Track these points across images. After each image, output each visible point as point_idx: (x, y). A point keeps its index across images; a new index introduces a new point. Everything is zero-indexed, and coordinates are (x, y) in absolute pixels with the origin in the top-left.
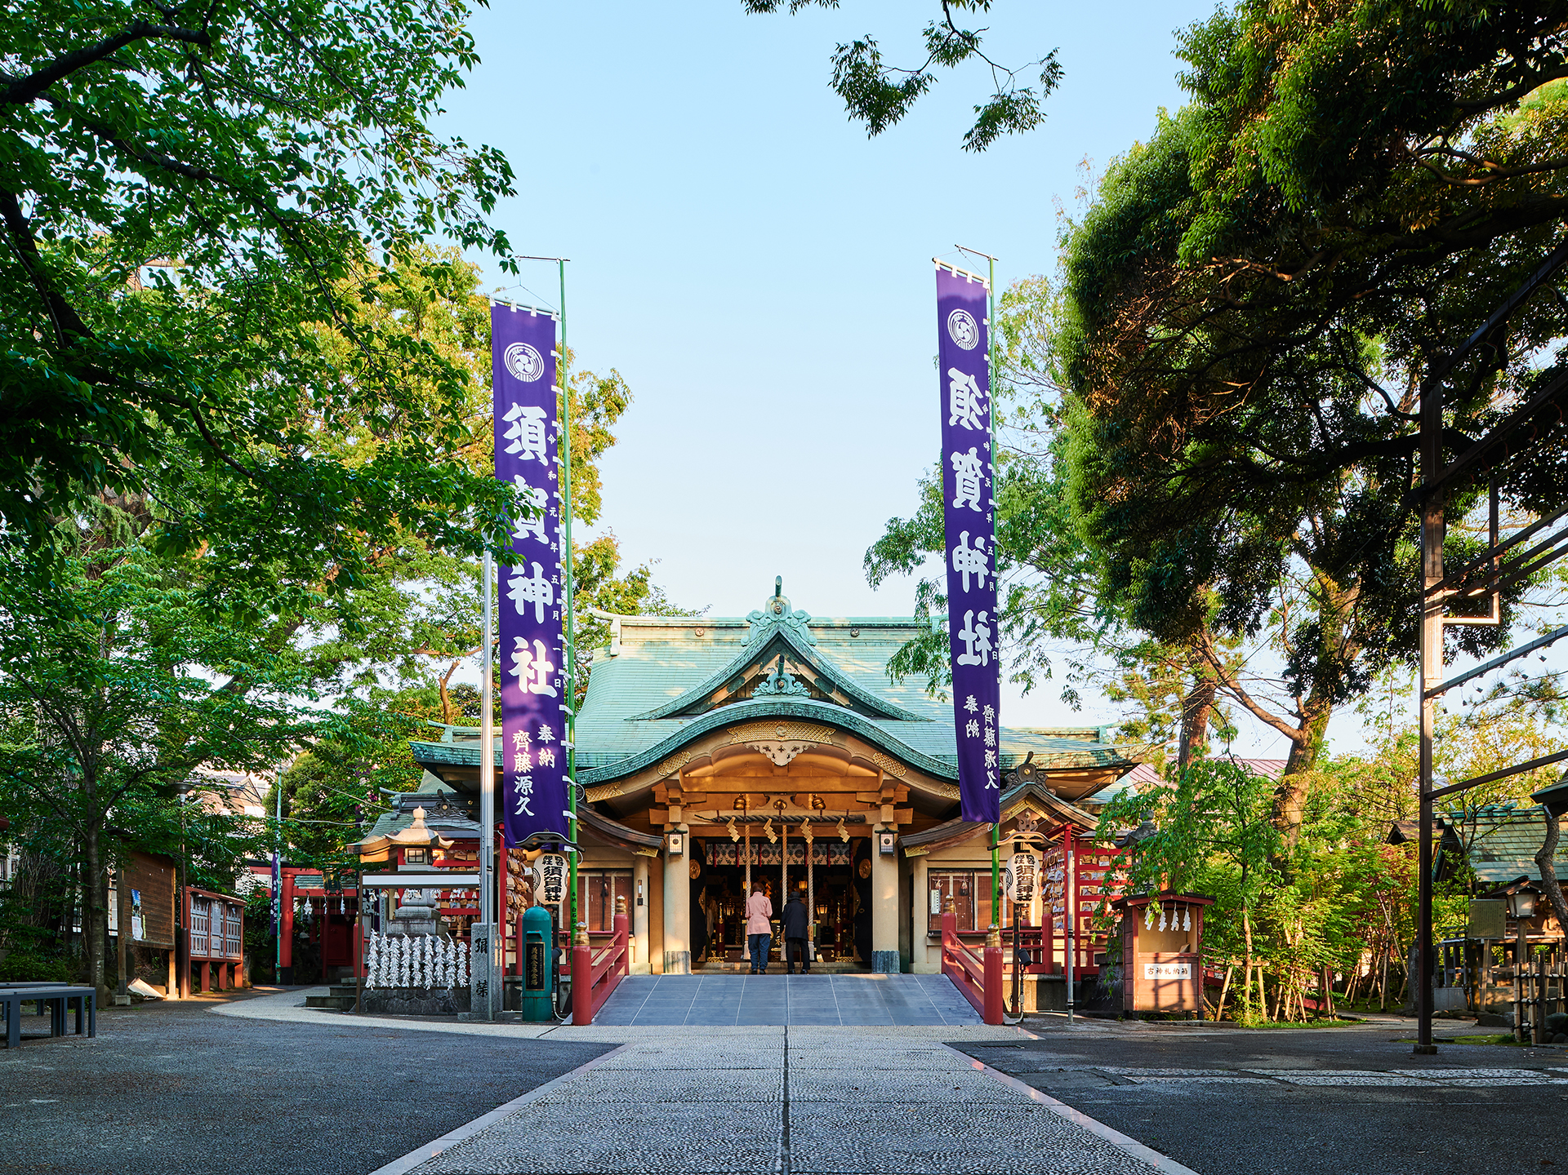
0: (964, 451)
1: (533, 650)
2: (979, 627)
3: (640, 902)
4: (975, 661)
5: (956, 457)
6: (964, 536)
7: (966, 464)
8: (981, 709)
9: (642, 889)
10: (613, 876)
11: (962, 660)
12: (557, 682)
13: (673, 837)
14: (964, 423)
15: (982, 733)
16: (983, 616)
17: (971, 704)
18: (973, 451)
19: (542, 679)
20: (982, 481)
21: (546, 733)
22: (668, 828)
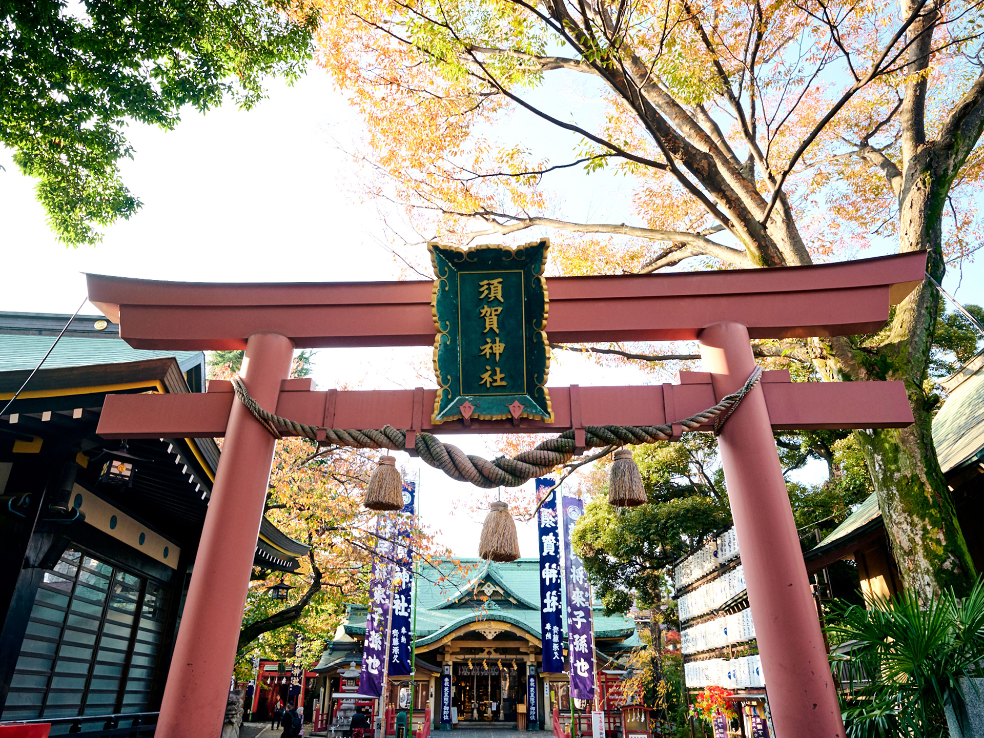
0: (547, 534)
1: (400, 599)
2: (552, 597)
3: (432, 696)
4: (550, 610)
5: (544, 538)
6: (547, 565)
7: (549, 539)
8: (552, 628)
9: (432, 690)
10: (421, 684)
11: (545, 610)
12: (409, 610)
13: (446, 667)
14: (548, 526)
15: (552, 637)
16: (554, 593)
17: (548, 627)
18: (551, 534)
19: (403, 609)
20: (555, 544)
21: (404, 630)
22: (444, 663)
